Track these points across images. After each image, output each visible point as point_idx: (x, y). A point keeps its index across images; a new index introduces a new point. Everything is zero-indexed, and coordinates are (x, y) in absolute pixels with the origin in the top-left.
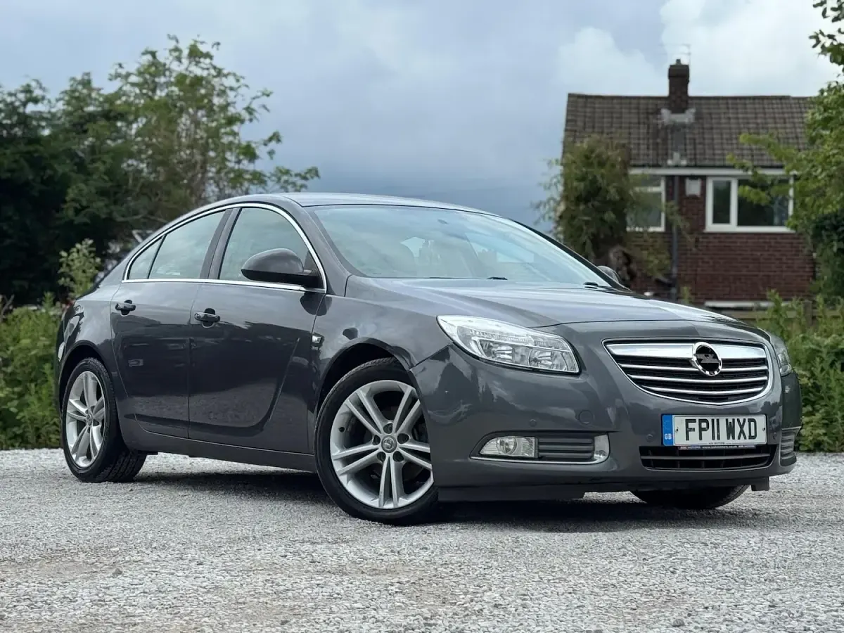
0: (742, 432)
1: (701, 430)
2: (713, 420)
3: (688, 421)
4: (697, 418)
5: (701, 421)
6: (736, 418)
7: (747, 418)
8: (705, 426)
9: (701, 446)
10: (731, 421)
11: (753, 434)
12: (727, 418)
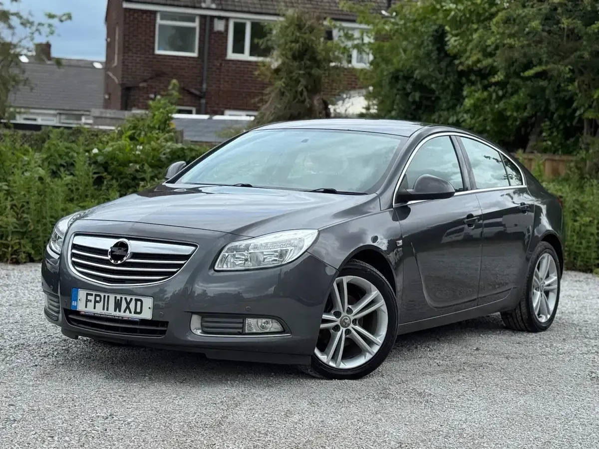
0: (128, 307)
1: (96, 302)
2: (105, 296)
3: (88, 294)
4: (94, 293)
5: (96, 295)
6: (124, 297)
7: (134, 298)
8: (99, 300)
9: (94, 314)
10: (120, 299)
11: (138, 310)
12: (116, 295)
